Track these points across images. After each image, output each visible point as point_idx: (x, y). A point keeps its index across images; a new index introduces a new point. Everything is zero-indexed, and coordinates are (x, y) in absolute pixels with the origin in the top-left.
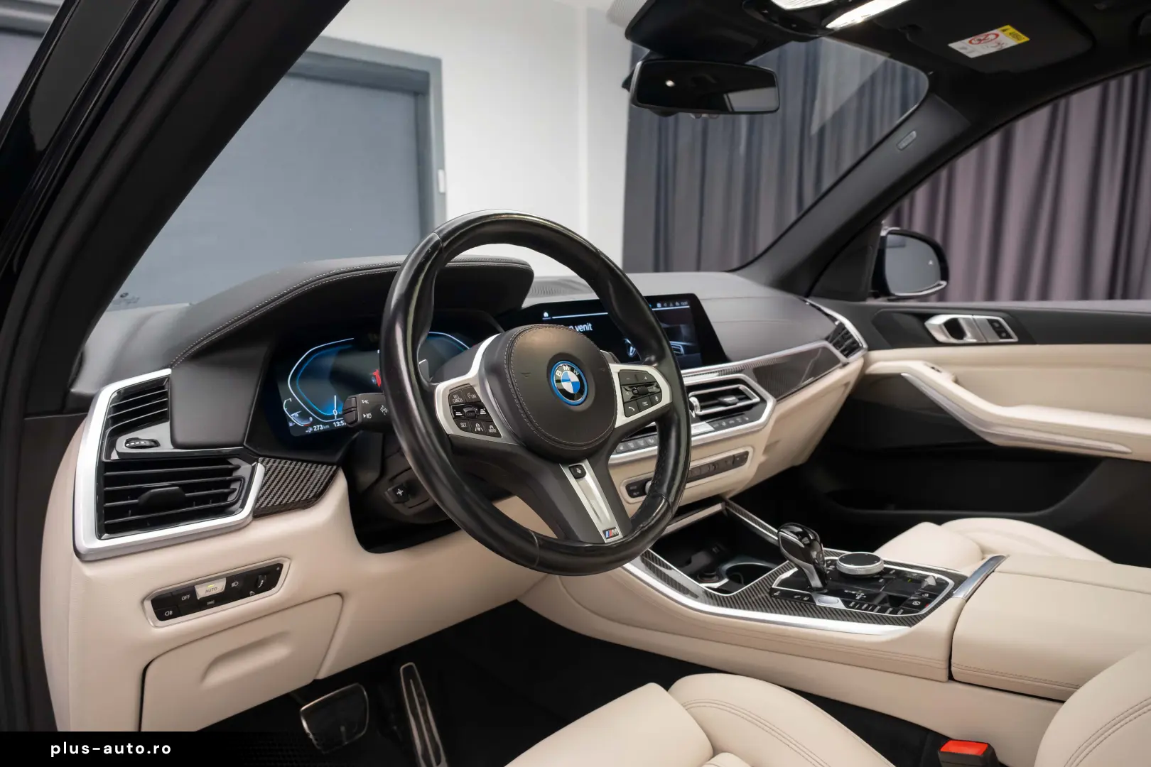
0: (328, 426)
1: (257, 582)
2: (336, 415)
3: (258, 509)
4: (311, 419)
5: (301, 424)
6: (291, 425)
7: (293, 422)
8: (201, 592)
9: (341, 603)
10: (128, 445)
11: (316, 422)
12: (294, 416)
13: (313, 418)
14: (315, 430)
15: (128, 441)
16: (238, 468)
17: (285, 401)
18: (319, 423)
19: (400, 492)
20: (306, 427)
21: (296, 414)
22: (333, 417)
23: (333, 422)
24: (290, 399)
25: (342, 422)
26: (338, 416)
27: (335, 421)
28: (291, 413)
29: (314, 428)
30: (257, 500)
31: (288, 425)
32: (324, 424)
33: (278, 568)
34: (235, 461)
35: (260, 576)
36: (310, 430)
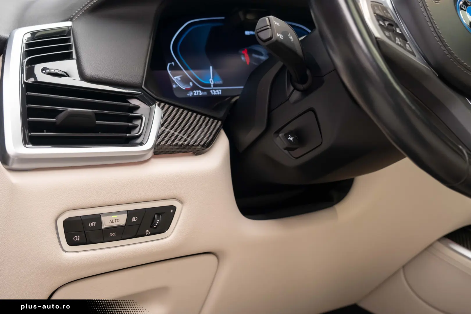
0: (205, 93)
1: (153, 221)
2: (212, 83)
3: (158, 145)
4: (191, 84)
5: (183, 87)
6: (174, 86)
7: (176, 84)
8: (106, 223)
9: (217, 263)
10: (43, 72)
11: (195, 88)
12: (177, 79)
13: (193, 83)
14: (195, 94)
15: (43, 69)
16: (137, 108)
17: (169, 64)
18: (198, 89)
19: (291, 139)
20: (187, 91)
21: (178, 77)
22: (209, 85)
23: (210, 90)
24: (173, 63)
25: (217, 91)
26: (215, 85)
27: (212, 90)
28: (174, 76)
29: (194, 93)
30: (158, 136)
31: (172, 87)
32: (203, 90)
33: (172, 211)
34: (135, 102)
35: (156, 216)
36: (190, 94)
